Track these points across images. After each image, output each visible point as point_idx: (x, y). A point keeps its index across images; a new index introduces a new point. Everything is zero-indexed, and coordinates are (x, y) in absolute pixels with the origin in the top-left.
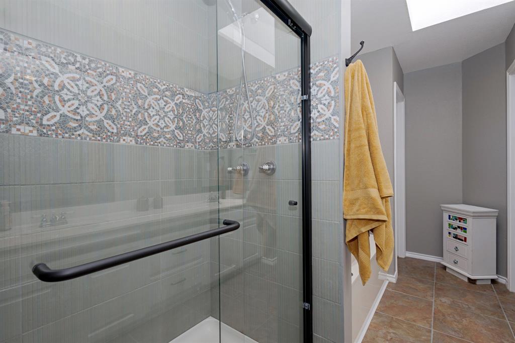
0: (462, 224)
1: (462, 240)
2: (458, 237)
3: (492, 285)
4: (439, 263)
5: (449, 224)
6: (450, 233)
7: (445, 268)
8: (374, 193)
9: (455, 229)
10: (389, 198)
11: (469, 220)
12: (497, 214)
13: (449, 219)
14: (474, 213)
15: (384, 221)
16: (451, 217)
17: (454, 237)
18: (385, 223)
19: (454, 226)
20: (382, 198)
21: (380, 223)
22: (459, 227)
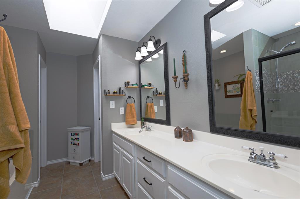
0: (77, 137)
1: (77, 145)
2: (76, 144)
3: (89, 163)
4: (66, 161)
5: (71, 138)
6: (71, 143)
7: (69, 163)
8: (14, 128)
9: (74, 140)
10: (28, 130)
11: (80, 134)
12: (90, 129)
13: (71, 135)
14: (82, 130)
15: (22, 148)
16: (72, 134)
17: (73, 145)
18: (23, 149)
19: (74, 139)
20: (21, 131)
21: (19, 150)
22: (76, 139)
